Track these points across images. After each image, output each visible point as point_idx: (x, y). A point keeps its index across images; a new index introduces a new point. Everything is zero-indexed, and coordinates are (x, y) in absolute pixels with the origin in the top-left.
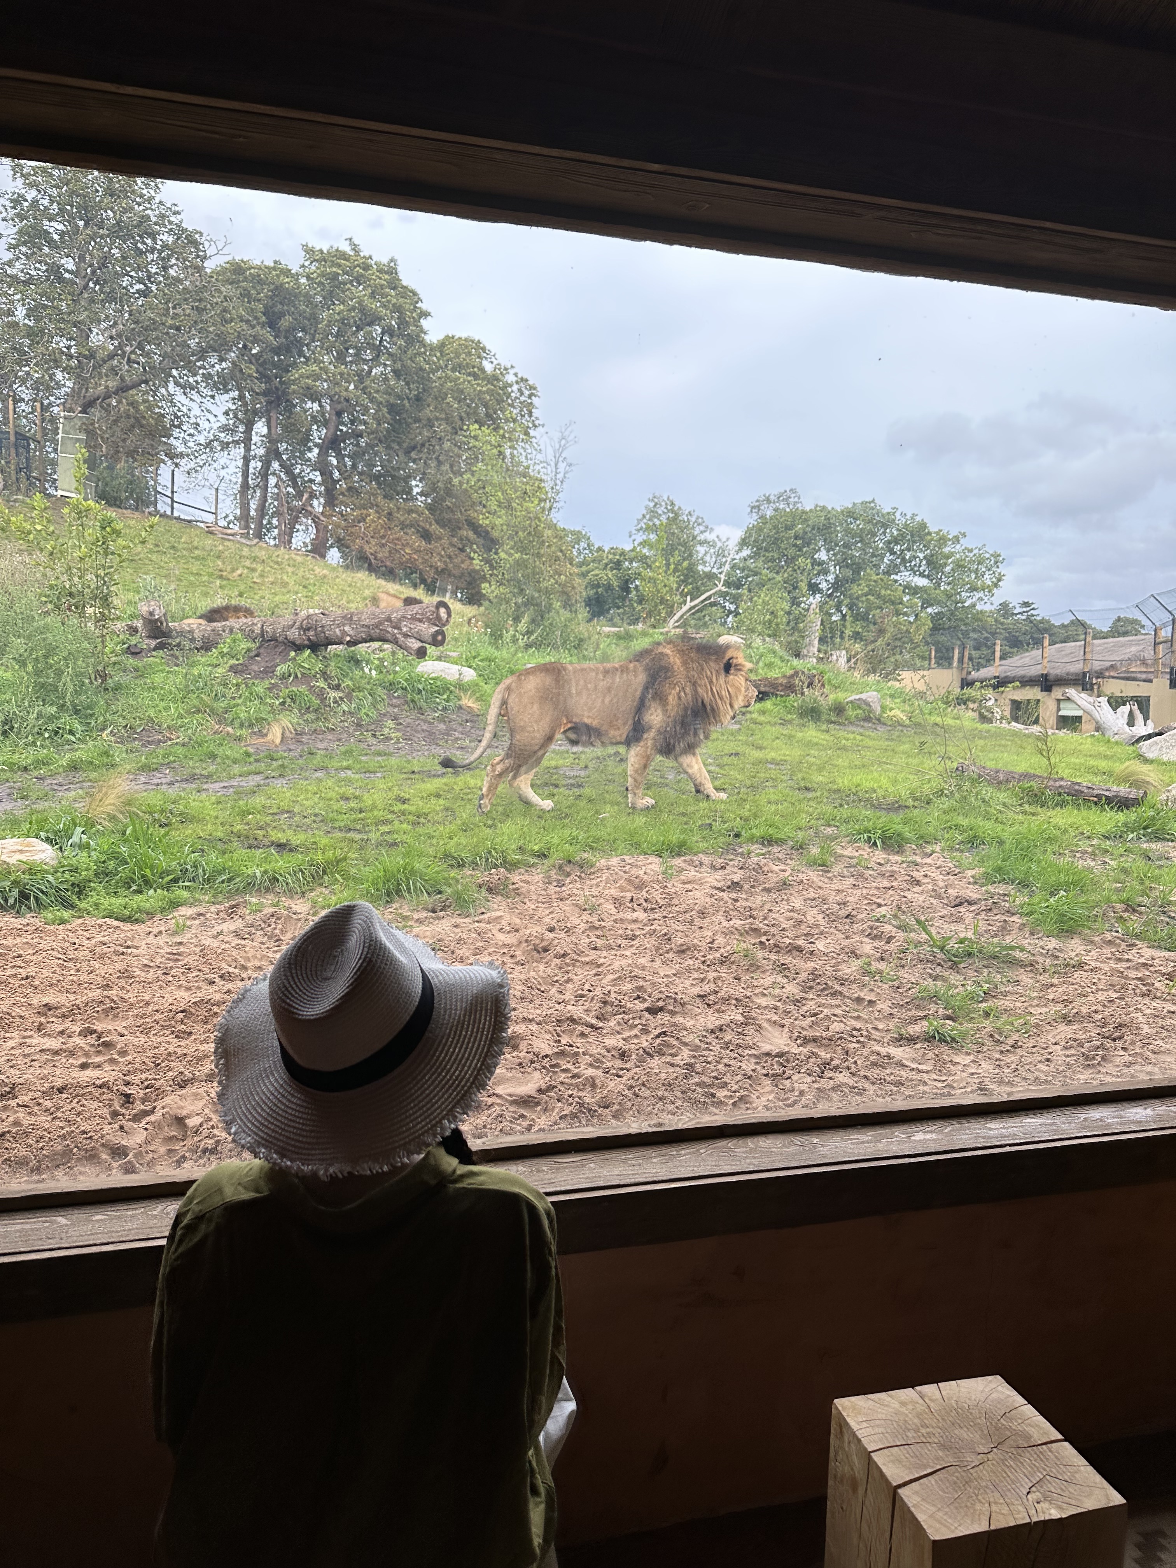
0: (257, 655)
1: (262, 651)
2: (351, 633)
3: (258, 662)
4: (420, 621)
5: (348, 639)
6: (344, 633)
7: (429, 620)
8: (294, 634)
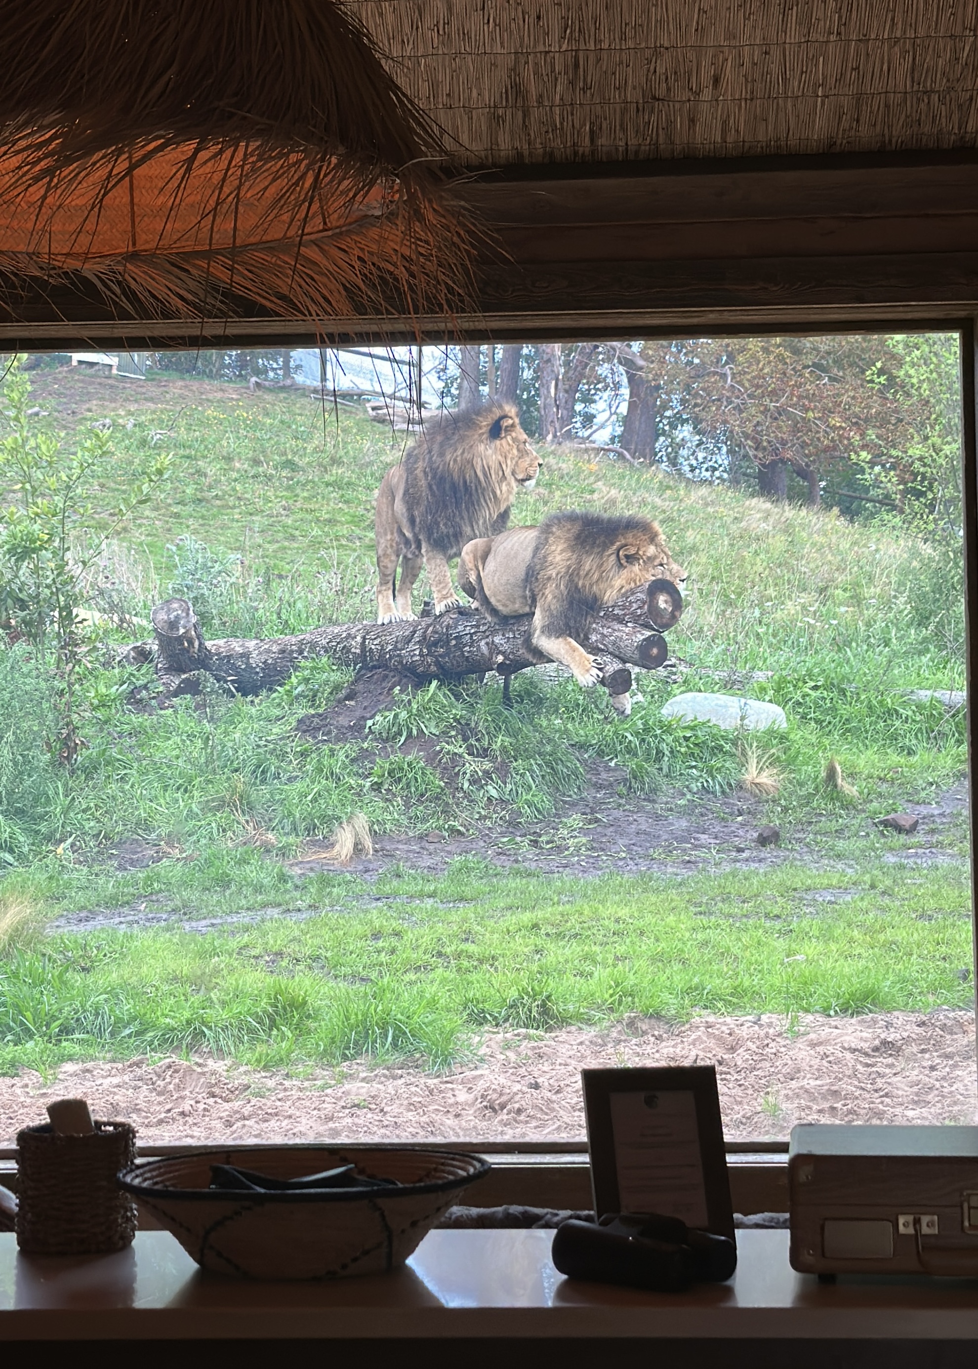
0: (349, 697)
1: (360, 687)
2: (505, 647)
3: (351, 709)
4: (621, 620)
5: (500, 659)
6: (494, 649)
7: (636, 619)
8: (413, 652)
